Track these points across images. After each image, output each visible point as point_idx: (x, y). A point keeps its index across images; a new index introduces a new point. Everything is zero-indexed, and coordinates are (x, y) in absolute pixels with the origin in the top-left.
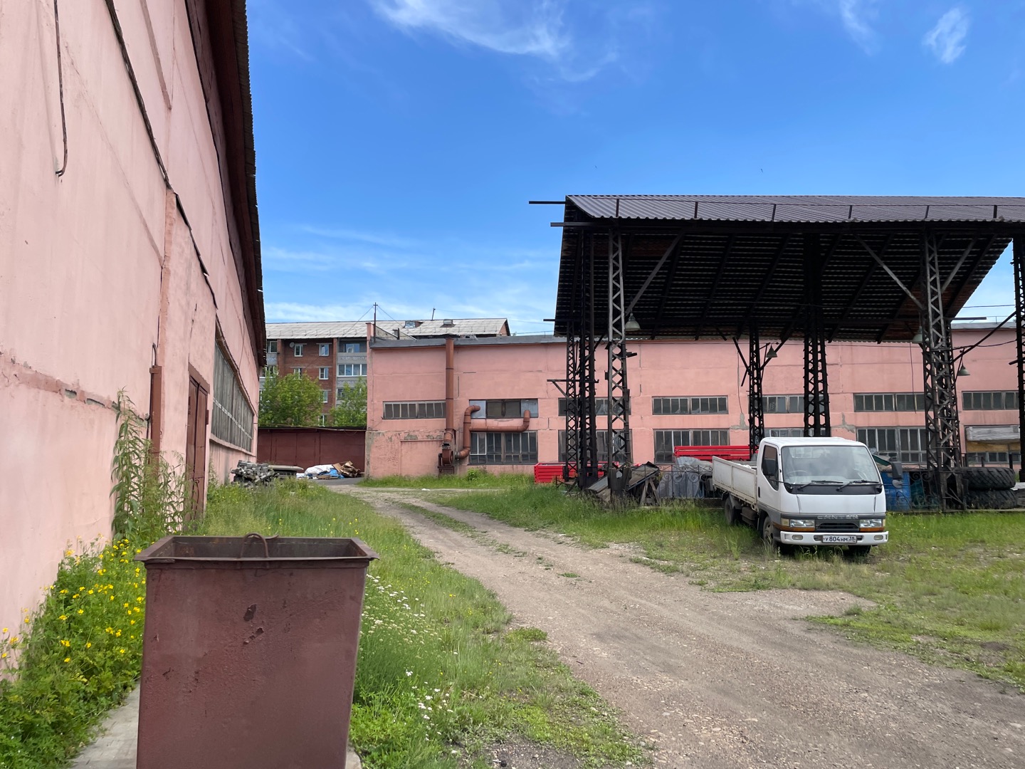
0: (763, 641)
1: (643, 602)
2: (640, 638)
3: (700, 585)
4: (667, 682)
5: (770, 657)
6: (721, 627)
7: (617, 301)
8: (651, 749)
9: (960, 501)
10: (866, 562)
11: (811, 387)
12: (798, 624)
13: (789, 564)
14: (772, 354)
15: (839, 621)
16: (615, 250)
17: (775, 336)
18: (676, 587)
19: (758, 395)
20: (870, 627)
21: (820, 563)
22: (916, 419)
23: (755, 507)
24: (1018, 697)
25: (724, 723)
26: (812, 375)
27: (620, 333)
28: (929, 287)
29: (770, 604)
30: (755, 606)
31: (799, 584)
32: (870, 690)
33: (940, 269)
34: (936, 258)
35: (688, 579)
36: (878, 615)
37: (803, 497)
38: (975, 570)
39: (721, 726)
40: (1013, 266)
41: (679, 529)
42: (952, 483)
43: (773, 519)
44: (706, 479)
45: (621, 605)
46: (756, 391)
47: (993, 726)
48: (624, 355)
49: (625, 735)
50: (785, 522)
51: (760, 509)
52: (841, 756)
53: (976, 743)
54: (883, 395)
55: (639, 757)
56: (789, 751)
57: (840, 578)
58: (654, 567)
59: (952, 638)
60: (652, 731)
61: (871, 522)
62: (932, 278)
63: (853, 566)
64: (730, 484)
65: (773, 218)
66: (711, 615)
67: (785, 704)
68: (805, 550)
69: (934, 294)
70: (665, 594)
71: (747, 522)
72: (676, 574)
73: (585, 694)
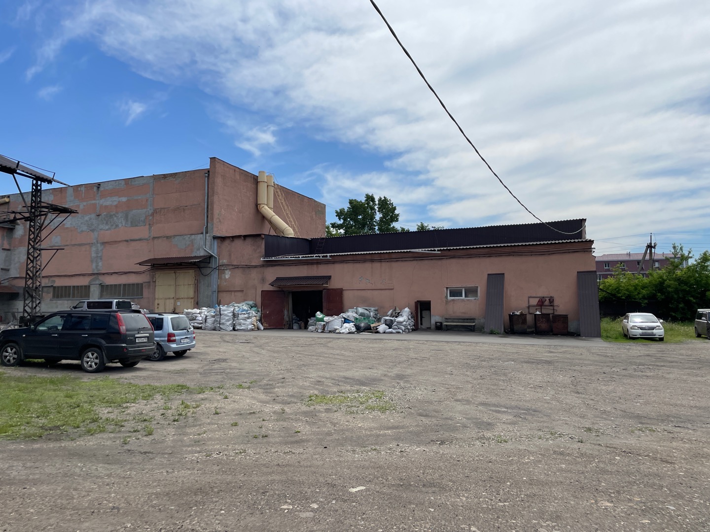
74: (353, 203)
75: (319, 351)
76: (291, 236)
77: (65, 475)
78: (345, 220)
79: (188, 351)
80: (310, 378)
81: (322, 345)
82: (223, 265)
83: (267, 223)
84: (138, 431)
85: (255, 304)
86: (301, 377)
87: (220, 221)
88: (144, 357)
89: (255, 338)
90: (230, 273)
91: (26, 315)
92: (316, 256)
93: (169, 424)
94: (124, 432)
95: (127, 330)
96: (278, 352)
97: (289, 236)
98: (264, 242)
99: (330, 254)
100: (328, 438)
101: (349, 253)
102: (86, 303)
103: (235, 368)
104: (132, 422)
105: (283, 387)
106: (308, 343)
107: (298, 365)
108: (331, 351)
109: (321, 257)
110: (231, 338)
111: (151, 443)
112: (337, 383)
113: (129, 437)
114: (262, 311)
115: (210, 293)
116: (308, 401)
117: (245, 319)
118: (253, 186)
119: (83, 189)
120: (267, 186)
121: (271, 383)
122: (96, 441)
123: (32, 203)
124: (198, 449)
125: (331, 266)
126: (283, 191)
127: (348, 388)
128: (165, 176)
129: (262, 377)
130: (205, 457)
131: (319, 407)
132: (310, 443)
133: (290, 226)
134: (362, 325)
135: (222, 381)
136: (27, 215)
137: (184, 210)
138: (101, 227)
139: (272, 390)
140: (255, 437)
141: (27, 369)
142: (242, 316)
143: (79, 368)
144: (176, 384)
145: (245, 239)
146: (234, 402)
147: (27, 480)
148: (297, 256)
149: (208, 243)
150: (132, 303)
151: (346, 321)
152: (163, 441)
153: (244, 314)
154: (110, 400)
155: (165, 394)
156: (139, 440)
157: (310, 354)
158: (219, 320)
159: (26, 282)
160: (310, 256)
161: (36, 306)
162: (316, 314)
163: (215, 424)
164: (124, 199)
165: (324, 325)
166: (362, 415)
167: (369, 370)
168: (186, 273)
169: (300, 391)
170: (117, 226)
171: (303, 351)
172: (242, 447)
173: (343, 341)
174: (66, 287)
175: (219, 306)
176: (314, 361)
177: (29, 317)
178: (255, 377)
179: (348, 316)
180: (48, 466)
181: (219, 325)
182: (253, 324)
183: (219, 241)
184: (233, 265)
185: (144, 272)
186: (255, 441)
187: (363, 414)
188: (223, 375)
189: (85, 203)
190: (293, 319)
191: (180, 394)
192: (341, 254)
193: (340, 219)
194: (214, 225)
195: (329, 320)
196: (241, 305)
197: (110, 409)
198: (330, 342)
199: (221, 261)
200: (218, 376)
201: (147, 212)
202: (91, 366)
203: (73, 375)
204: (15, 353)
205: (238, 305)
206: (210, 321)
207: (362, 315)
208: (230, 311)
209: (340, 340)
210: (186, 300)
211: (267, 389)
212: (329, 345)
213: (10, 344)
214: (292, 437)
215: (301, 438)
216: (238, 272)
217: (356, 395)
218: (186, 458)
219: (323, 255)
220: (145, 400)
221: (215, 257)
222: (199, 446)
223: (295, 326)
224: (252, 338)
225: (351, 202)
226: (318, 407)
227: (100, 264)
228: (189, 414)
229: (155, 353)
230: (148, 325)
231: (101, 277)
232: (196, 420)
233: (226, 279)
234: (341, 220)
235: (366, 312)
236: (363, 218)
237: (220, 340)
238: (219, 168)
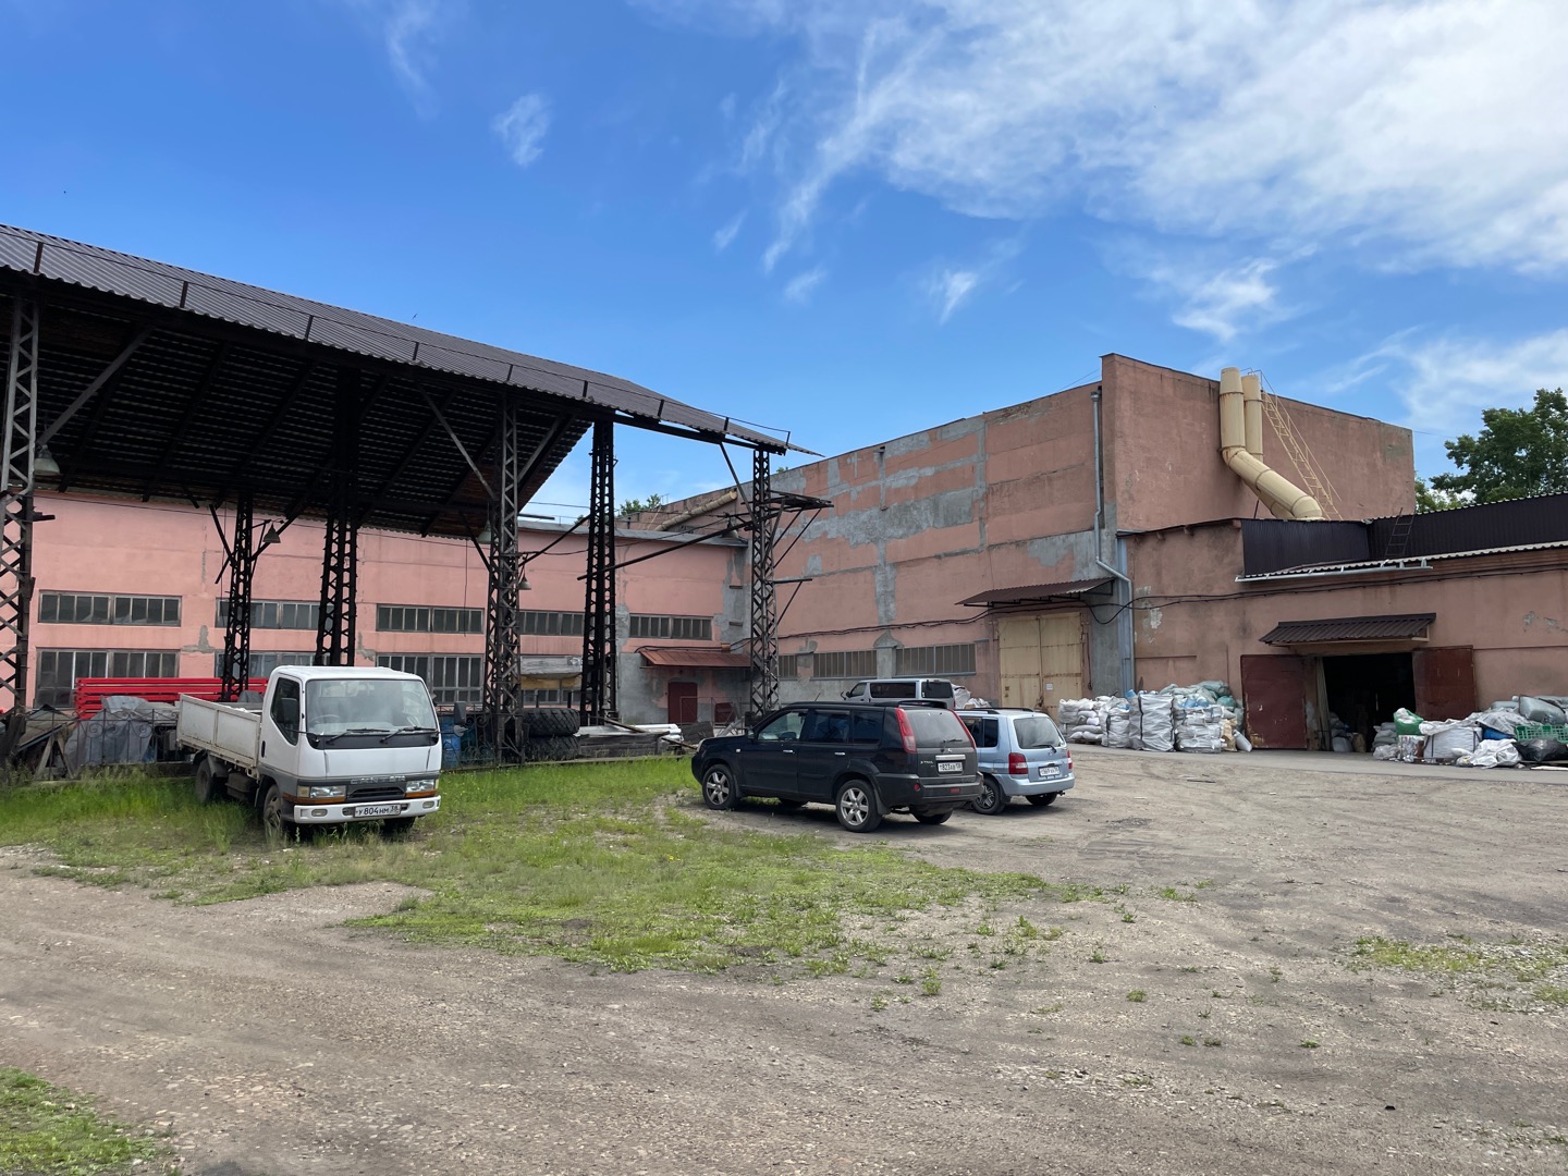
0: (290, 962)
1: (77, 935)
2: (88, 991)
3: (172, 898)
4: (158, 1043)
5: (307, 982)
6: (223, 954)
7: (23, 419)
8: (166, 1136)
9: (517, 751)
10: (409, 840)
11: (331, 593)
12: (333, 933)
13: (307, 853)
14: (273, 537)
15: (390, 920)
16: (26, 329)
17: (279, 510)
18: (130, 907)
19: (244, 600)
20: (431, 922)
21: (350, 846)
22: (474, 644)
23: (254, 772)
24: (609, 976)
25: (266, 1078)
26: (335, 576)
27: (23, 477)
28: (505, 471)
29: (289, 911)
30: (268, 917)
31: (326, 879)
32: (447, 998)
33: (519, 448)
34: (515, 435)
35: (147, 892)
36: (438, 905)
37: (334, 754)
38: (540, 838)
39: (262, 1081)
40: (591, 458)
41: (116, 816)
42: (510, 730)
43: (283, 788)
44: (162, 732)
45: (37, 944)
46: (241, 593)
47: (590, 1012)
48: (29, 517)
49: (116, 1127)
50: (303, 792)
51: (261, 775)
52: (432, 1082)
53: (577, 1034)
54: (417, 609)
55: (150, 1150)
56: (364, 1092)
57: (381, 864)
58: (80, 880)
59: (530, 921)
60: (158, 1113)
61: (421, 784)
62: (509, 461)
63: (397, 846)
64: (211, 737)
65: (307, 335)
66: (201, 939)
67: (345, 1037)
68: (330, 832)
69: (509, 481)
70: (113, 919)
71: (236, 796)
72: (124, 886)
73: (23, 1086)
74: (1497, 417)
75: (1403, 814)
76: (1314, 519)
77: (738, 1071)
78: (1474, 465)
79: (1058, 796)
80: (1366, 887)
81: (1413, 798)
82: (1143, 598)
83: (1247, 489)
84: (911, 982)
85: (1228, 688)
86: (1340, 883)
87: (1131, 498)
88: (959, 804)
89: (1228, 770)
90: (1161, 615)
91: (755, 709)
92: (1386, 565)
93: (981, 974)
94: (884, 980)
95: (918, 745)
96: (1283, 809)
97: (1308, 519)
98: (1241, 537)
99: (1429, 557)
100: (1405, 1078)
101: (1486, 551)
102: (868, 685)
103: (1166, 844)
104: (905, 957)
105: (1285, 906)
106: (1371, 790)
107: (1335, 847)
108: (1439, 815)
109: (1402, 567)
110: (1168, 769)
111: (931, 1018)
112: (1450, 907)
113: (889, 993)
114: (1244, 705)
115: (1117, 663)
116: (1354, 955)
117: (1201, 725)
118: (1208, 407)
119: (854, 459)
120: (1245, 402)
121: (1253, 891)
122: (820, 993)
123: (755, 495)
124: (1033, 1052)
125: (1433, 588)
126: (1288, 408)
127: (1484, 925)
128: (1007, 412)
129: (1231, 874)
130: (1043, 1079)
131: (1386, 978)
132: (1344, 1087)
133: (1309, 494)
134: (1541, 745)
135: (1126, 876)
136: (748, 519)
137: (1050, 480)
138: (890, 531)
139: (1251, 913)
140: (1187, 1042)
141: (746, 816)
142: (1195, 716)
143: (831, 820)
144: (1016, 872)
145: (1192, 535)
146: (1147, 933)
147: (663, 1070)
148: (1333, 567)
149: (1106, 550)
150: (953, 686)
151: (1488, 733)
152: (956, 1018)
153: (1200, 712)
154: (873, 899)
155: (988, 895)
156: (905, 1006)
157: (1374, 820)
158: (1138, 724)
159: (752, 647)
160: (1368, 564)
161: (771, 692)
162: (1396, 715)
163: (1088, 988)
164: (929, 472)
165: (1421, 743)
166: (1521, 1016)
167: (1556, 877)
168: (1060, 618)
169: (1334, 923)
170: (919, 527)
171: (1354, 811)
172: (1144, 1064)
173: (1481, 788)
174: (835, 654)
175: (1136, 692)
176: (1384, 839)
177: (760, 714)
178: (1213, 872)
179: (1495, 722)
180: (713, 1041)
181: (1139, 737)
182: (1224, 737)
183: (1131, 543)
184: (1166, 597)
185: (974, 620)
186: (1184, 1054)
187: (1526, 1013)
188: (1131, 859)
189: (859, 488)
190: (1331, 727)
191: (1022, 898)
192: (1461, 554)
193: (1459, 463)
194: (1119, 510)
195: (1436, 731)
196: (1191, 690)
197: (868, 920)
198: (1438, 789)
199: (1137, 590)
200: (1120, 861)
201: (975, 494)
202: (854, 818)
203: (819, 833)
204: (725, 785)
205: (1183, 689)
206: (1119, 726)
207: (1537, 717)
208: (1164, 705)
209: (1470, 785)
210: (1064, 679)
211: (1240, 907)
212: (1436, 797)
213: (717, 766)
214: (1289, 1056)
215: (1316, 1065)
216: (1181, 614)
217: (1508, 951)
218: (999, 1072)
219: (1406, 560)
220: (943, 905)
221: (1123, 580)
222: (1037, 1042)
223: (1339, 744)
224: (1218, 770)
225: (1490, 417)
226: (1381, 977)
227: (892, 606)
228: (1031, 953)
229: (985, 796)
230: (961, 734)
231: (894, 634)
232: (1044, 969)
233: (1152, 631)
234: (1464, 465)
235: (1551, 709)
236: (1532, 456)
237: (1140, 772)
238: (1125, 379)
